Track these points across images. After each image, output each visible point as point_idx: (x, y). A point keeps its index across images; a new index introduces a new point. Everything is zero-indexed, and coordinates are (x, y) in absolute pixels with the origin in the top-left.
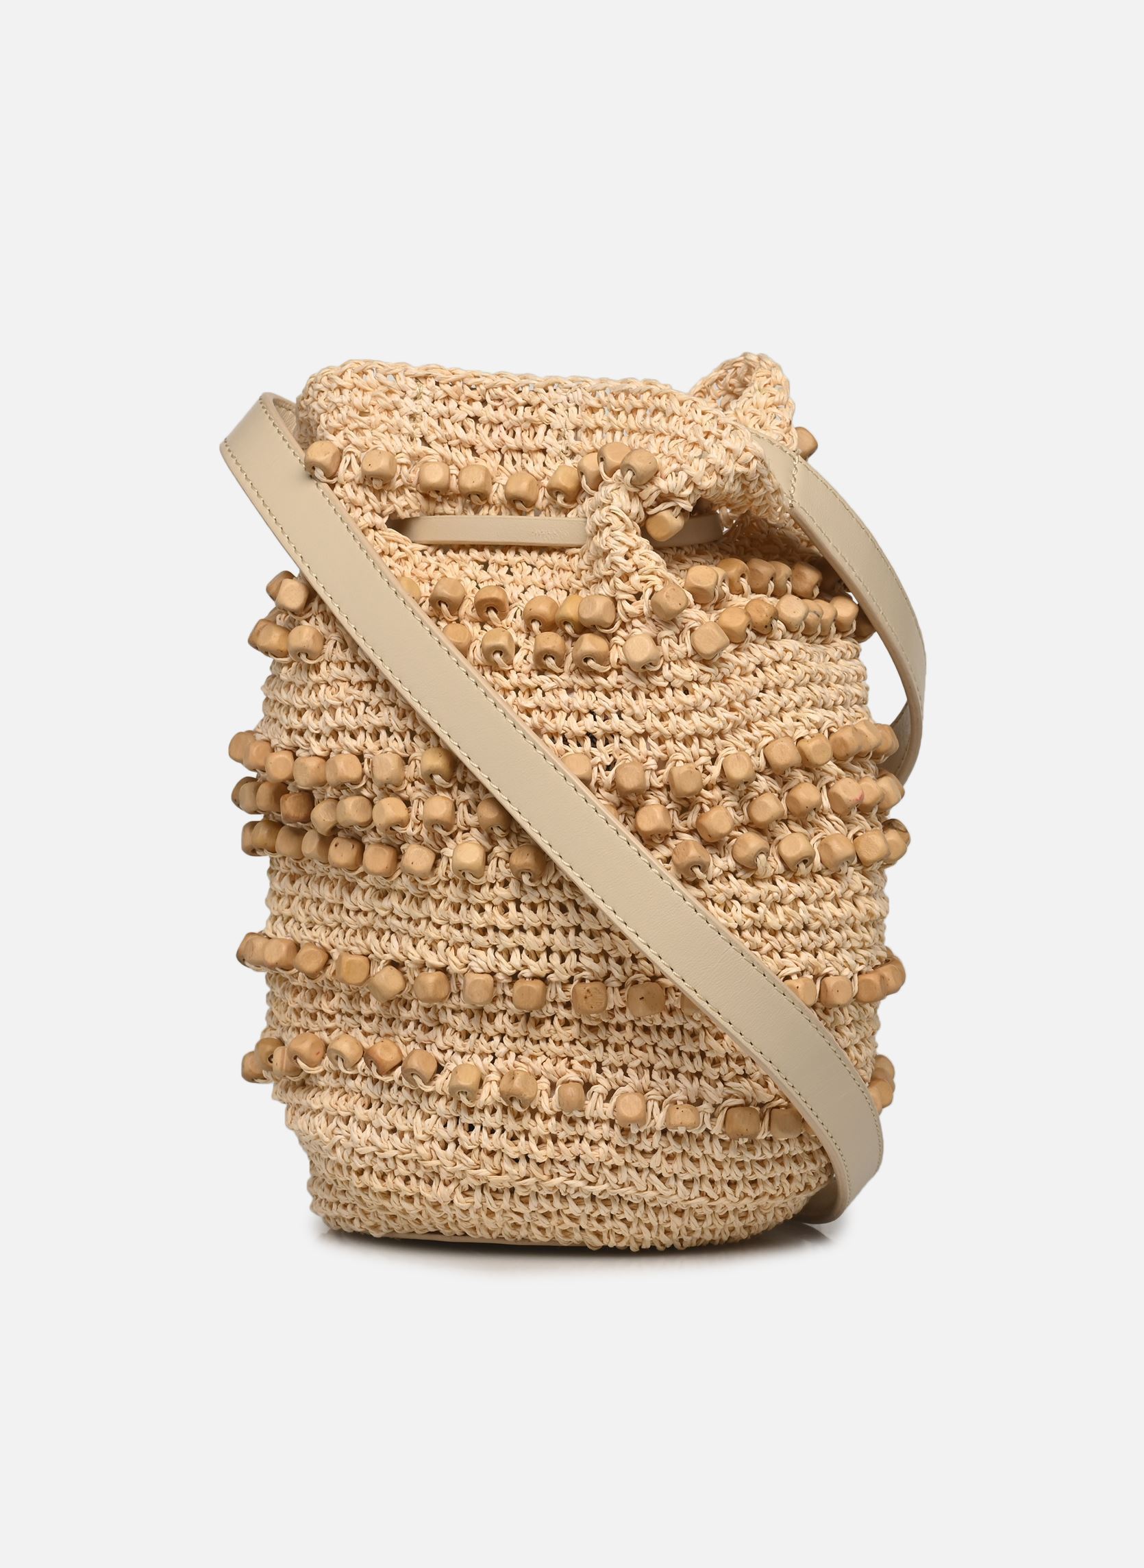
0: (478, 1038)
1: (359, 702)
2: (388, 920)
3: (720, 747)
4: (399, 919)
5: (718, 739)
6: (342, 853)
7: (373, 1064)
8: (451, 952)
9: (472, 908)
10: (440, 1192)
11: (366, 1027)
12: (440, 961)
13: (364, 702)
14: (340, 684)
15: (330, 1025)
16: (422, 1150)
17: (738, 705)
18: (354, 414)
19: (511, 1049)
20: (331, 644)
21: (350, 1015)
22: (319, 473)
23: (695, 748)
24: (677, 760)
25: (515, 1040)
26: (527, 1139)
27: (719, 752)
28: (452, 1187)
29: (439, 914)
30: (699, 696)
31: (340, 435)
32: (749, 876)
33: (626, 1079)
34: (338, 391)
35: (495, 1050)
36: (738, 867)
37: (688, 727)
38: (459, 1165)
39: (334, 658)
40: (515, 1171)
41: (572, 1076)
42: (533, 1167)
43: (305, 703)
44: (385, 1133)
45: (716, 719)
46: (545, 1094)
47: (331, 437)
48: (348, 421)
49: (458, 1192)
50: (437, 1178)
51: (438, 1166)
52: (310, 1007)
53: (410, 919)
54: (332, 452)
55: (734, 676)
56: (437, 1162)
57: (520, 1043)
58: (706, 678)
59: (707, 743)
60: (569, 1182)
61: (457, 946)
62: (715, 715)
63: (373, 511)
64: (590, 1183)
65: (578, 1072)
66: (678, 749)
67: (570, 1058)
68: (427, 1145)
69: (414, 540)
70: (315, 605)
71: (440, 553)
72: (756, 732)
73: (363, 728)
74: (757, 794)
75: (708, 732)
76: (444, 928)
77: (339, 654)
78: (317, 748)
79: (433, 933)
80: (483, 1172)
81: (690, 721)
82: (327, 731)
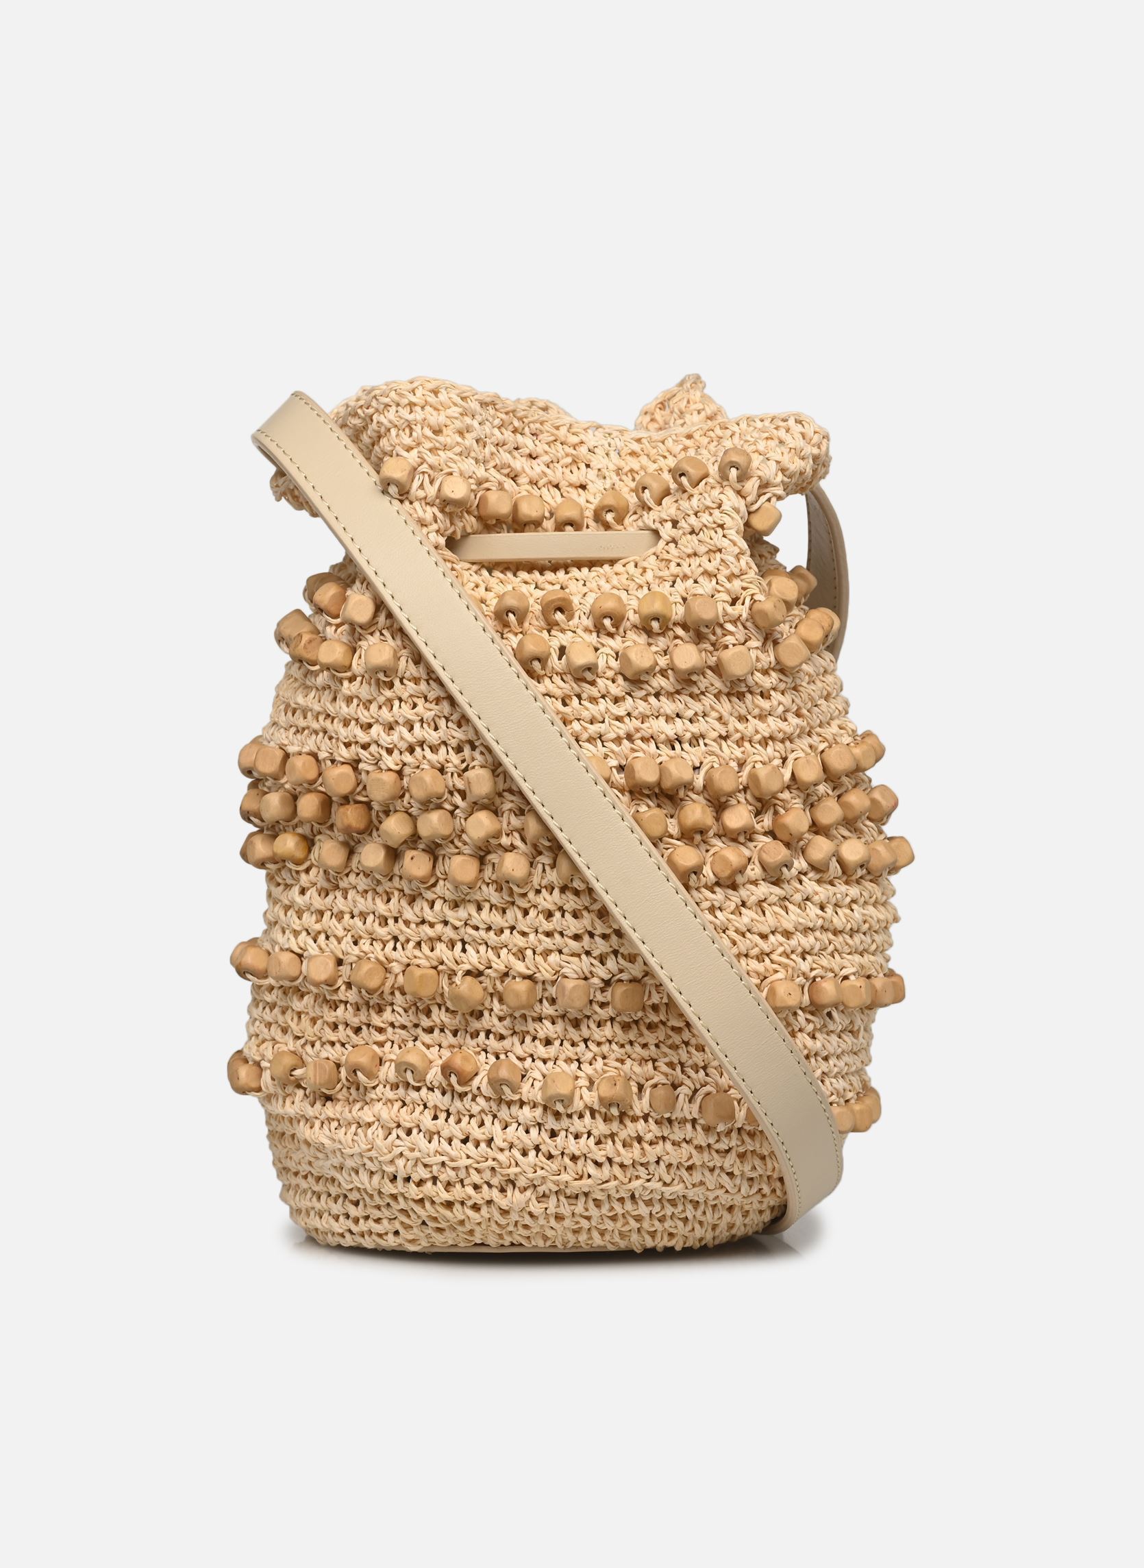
0: (561, 1045)
1: (439, 717)
2: (462, 931)
3: (790, 751)
4: (477, 928)
5: (788, 743)
6: (416, 864)
7: (452, 1075)
8: (539, 959)
9: (566, 914)
10: (515, 1198)
11: (427, 1038)
12: (529, 969)
13: (445, 717)
14: (415, 700)
15: (381, 1038)
16: (502, 1157)
17: (804, 711)
18: (428, 433)
19: (598, 1054)
20: (403, 660)
21: (404, 1027)
22: (393, 490)
23: (770, 749)
24: (756, 762)
25: (599, 1044)
26: (614, 1142)
27: (788, 755)
28: (528, 1193)
29: (529, 923)
30: (775, 703)
31: (414, 453)
32: (818, 876)
33: (708, 1079)
34: (408, 408)
35: (580, 1055)
36: (810, 868)
37: (764, 729)
38: (540, 1172)
39: (407, 675)
40: (599, 1175)
41: (659, 1078)
42: (617, 1170)
43: (373, 718)
44: (456, 1142)
45: (787, 723)
46: (635, 1097)
47: (405, 454)
48: (423, 440)
49: (534, 1198)
50: (511, 1186)
51: (516, 1175)
52: (355, 1021)
53: (489, 929)
54: (408, 469)
55: (804, 684)
56: (517, 1170)
57: (605, 1048)
58: (782, 686)
59: (779, 746)
60: (647, 1184)
61: (546, 953)
62: (786, 720)
63: (437, 531)
64: (665, 1184)
65: (666, 1075)
66: (756, 751)
67: (654, 1061)
68: (507, 1153)
69: (462, 558)
70: (382, 619)
71: (485, 572)
72: (815, 738)
73: (445, 743)
74: (816, 798)
75: (781, 736)
76: (532, 936)
77: (413, 670)
78: (390, 761)
79: (520, 941)
80: (564, 1177)
81: (766, 724)
82: (403, 745)
